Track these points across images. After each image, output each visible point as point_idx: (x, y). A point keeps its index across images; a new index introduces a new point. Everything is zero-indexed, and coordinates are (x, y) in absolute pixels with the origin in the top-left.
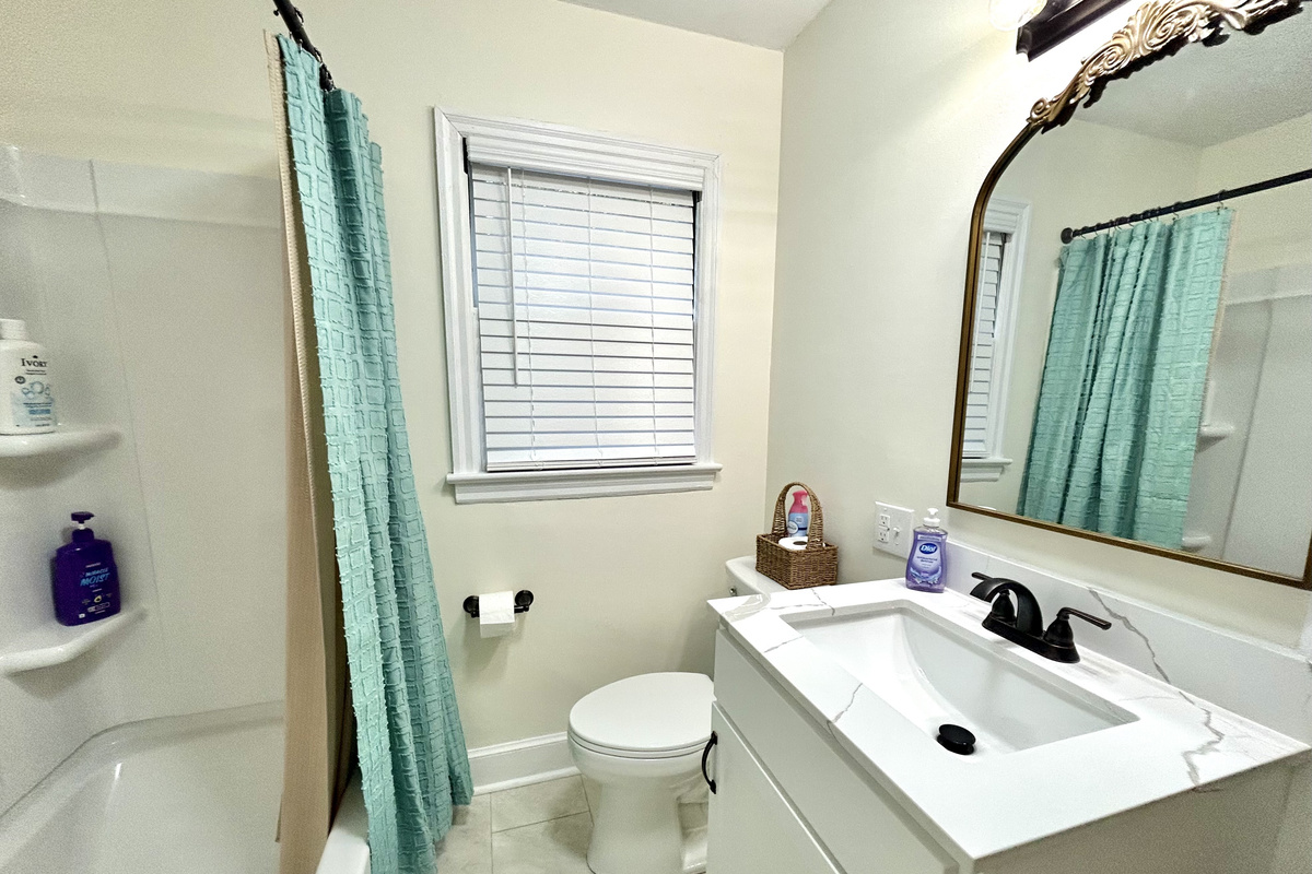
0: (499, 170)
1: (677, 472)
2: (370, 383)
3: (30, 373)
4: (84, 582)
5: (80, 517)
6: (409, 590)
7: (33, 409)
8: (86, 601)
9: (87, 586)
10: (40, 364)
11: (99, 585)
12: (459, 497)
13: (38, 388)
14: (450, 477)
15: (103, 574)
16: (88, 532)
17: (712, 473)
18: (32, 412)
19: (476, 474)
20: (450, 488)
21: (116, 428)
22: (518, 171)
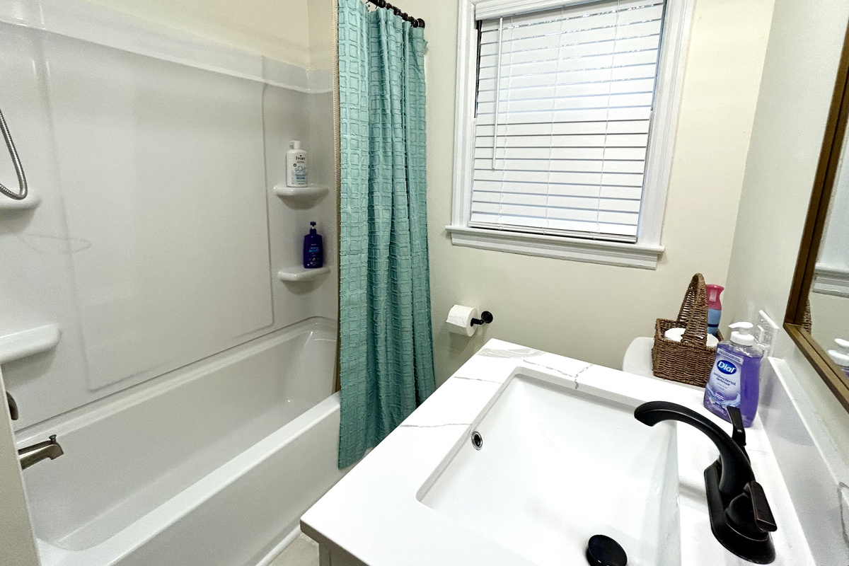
0: (495, 20)
1: (621, 248)
2: (385, 167)
3: (298, 162)
4: (310, 251)
5: (313, 224)
6: (399, 286)
7: (298, 177)
8: (310, 259)
9: (311, 253)
10: (302, 159)
11: (315, 253)
12: (454, 240)
13: (300, 169)
14: (448, 227)
15: (317, 250)
16: (315, 230)
17: (659, 255)
18: (298, 178)
19: (464, 227)
20: (450, 233)
21: (329, 187)
22: (507, 18)
